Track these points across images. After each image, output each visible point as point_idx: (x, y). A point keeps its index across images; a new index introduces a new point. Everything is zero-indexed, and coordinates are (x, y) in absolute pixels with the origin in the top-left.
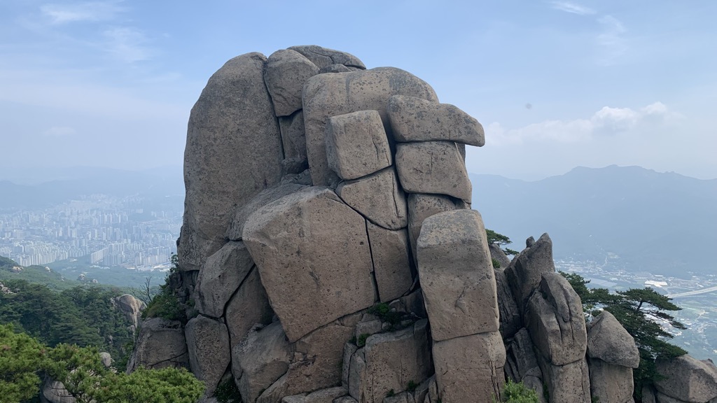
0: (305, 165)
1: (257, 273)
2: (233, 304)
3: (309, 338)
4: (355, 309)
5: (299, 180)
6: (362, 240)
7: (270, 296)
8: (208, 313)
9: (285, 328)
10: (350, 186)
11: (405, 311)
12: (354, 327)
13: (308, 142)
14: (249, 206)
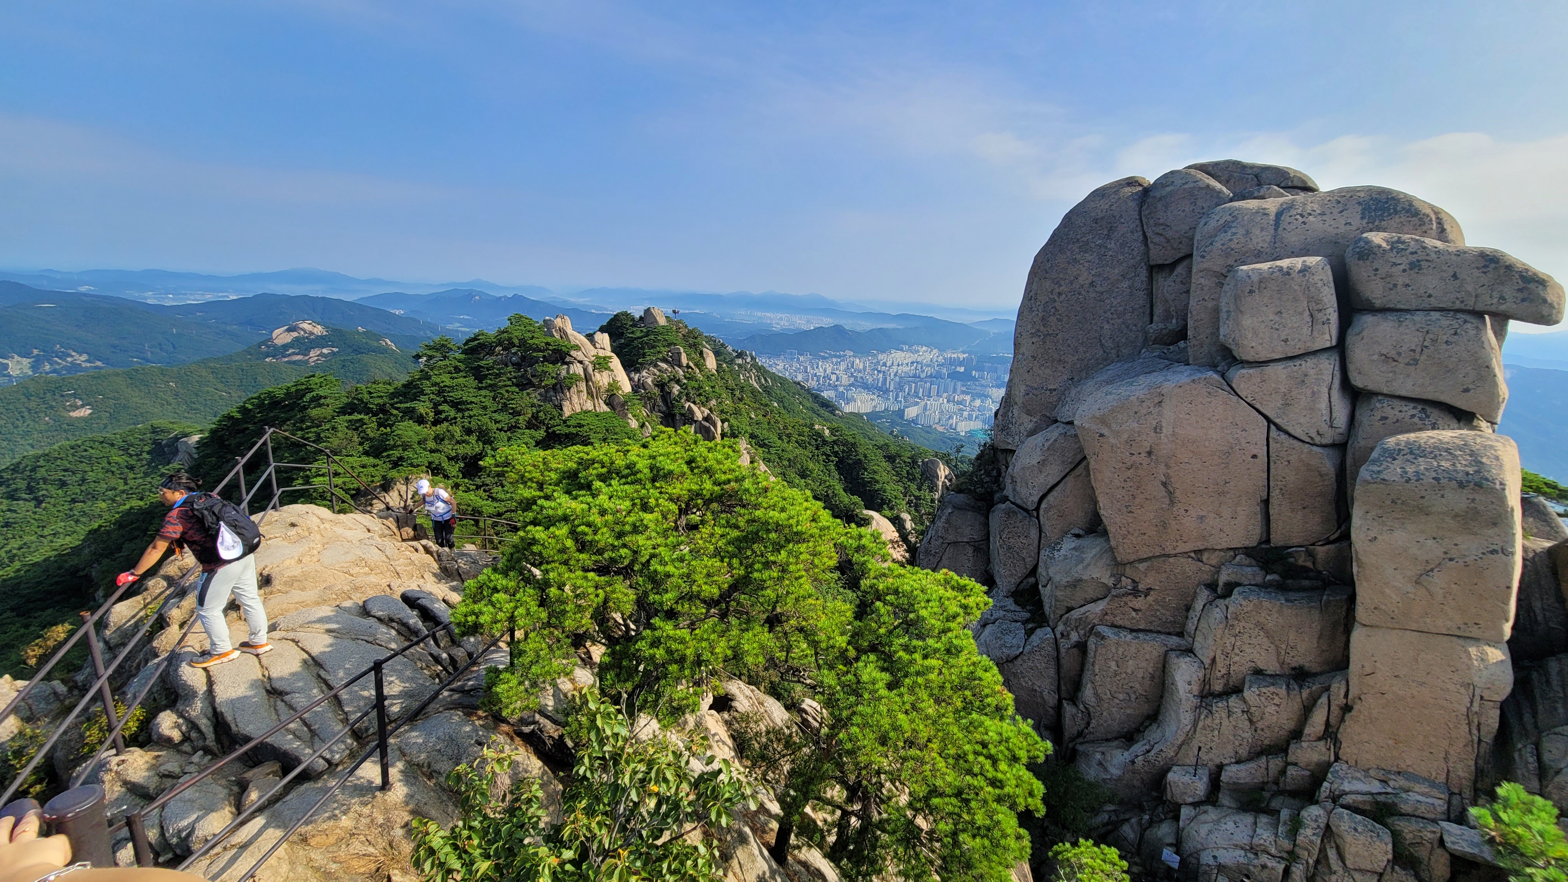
0: (1182, 334)
1: (1087, 468)
2: (1050, 498)
3: (1145, 564)
4: (1225, 545)
5: (1170, 356)
6: (1255, 452)
7: (1099, 499)
8: (1019, 502)
9: (1113, 543)
10: (1251, 371)
11: (1311, 566)
12: (1218, 569)
13: (1193, 303)
14: (1090, 383)
